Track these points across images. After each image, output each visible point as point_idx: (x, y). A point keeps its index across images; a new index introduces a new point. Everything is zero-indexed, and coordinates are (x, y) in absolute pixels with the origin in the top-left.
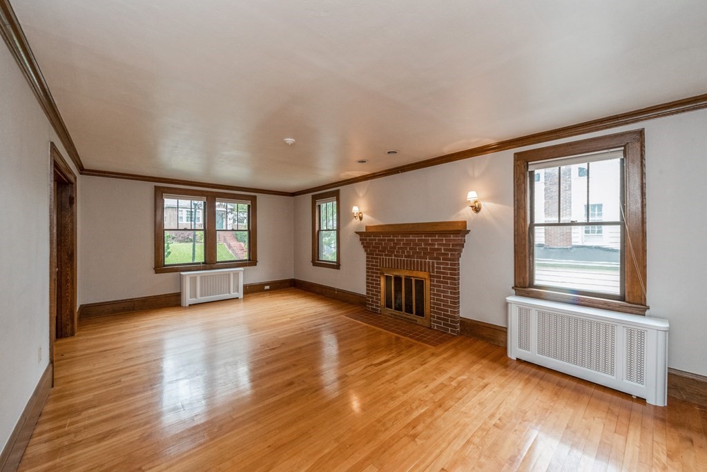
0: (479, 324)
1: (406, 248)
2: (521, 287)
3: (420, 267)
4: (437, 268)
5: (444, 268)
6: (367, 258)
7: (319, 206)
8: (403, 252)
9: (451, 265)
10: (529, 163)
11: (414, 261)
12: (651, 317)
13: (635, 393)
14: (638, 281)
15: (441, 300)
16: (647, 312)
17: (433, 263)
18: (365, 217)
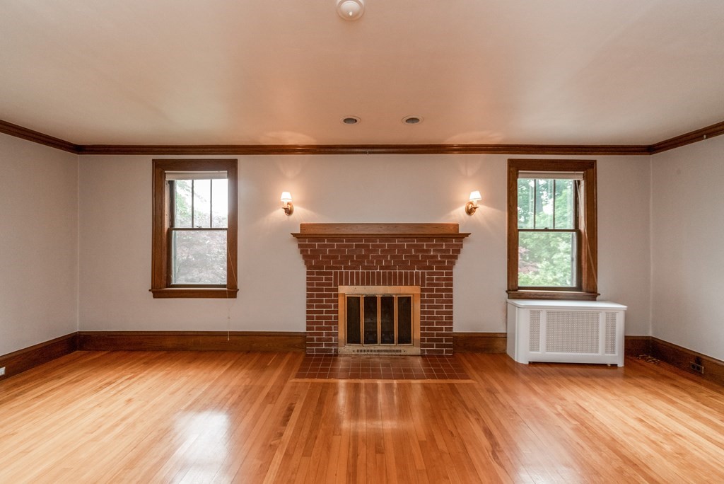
0: (473, 335)
1: (385, 257)
2: (513, 290)
3: (406, 280)
4: (428, 279)
5: (437, 279)
6: (308, 273)
7: (172, 183)
8: (379, 262)
9: (447, 274)
10: (520, 171)
11: (395, 273)
12: (602, 301)
13: (609, 362)
14: (593, 275)
15: (434, 318)
16: (598, 298)
17: (423, 274)
18: (298, 210)
